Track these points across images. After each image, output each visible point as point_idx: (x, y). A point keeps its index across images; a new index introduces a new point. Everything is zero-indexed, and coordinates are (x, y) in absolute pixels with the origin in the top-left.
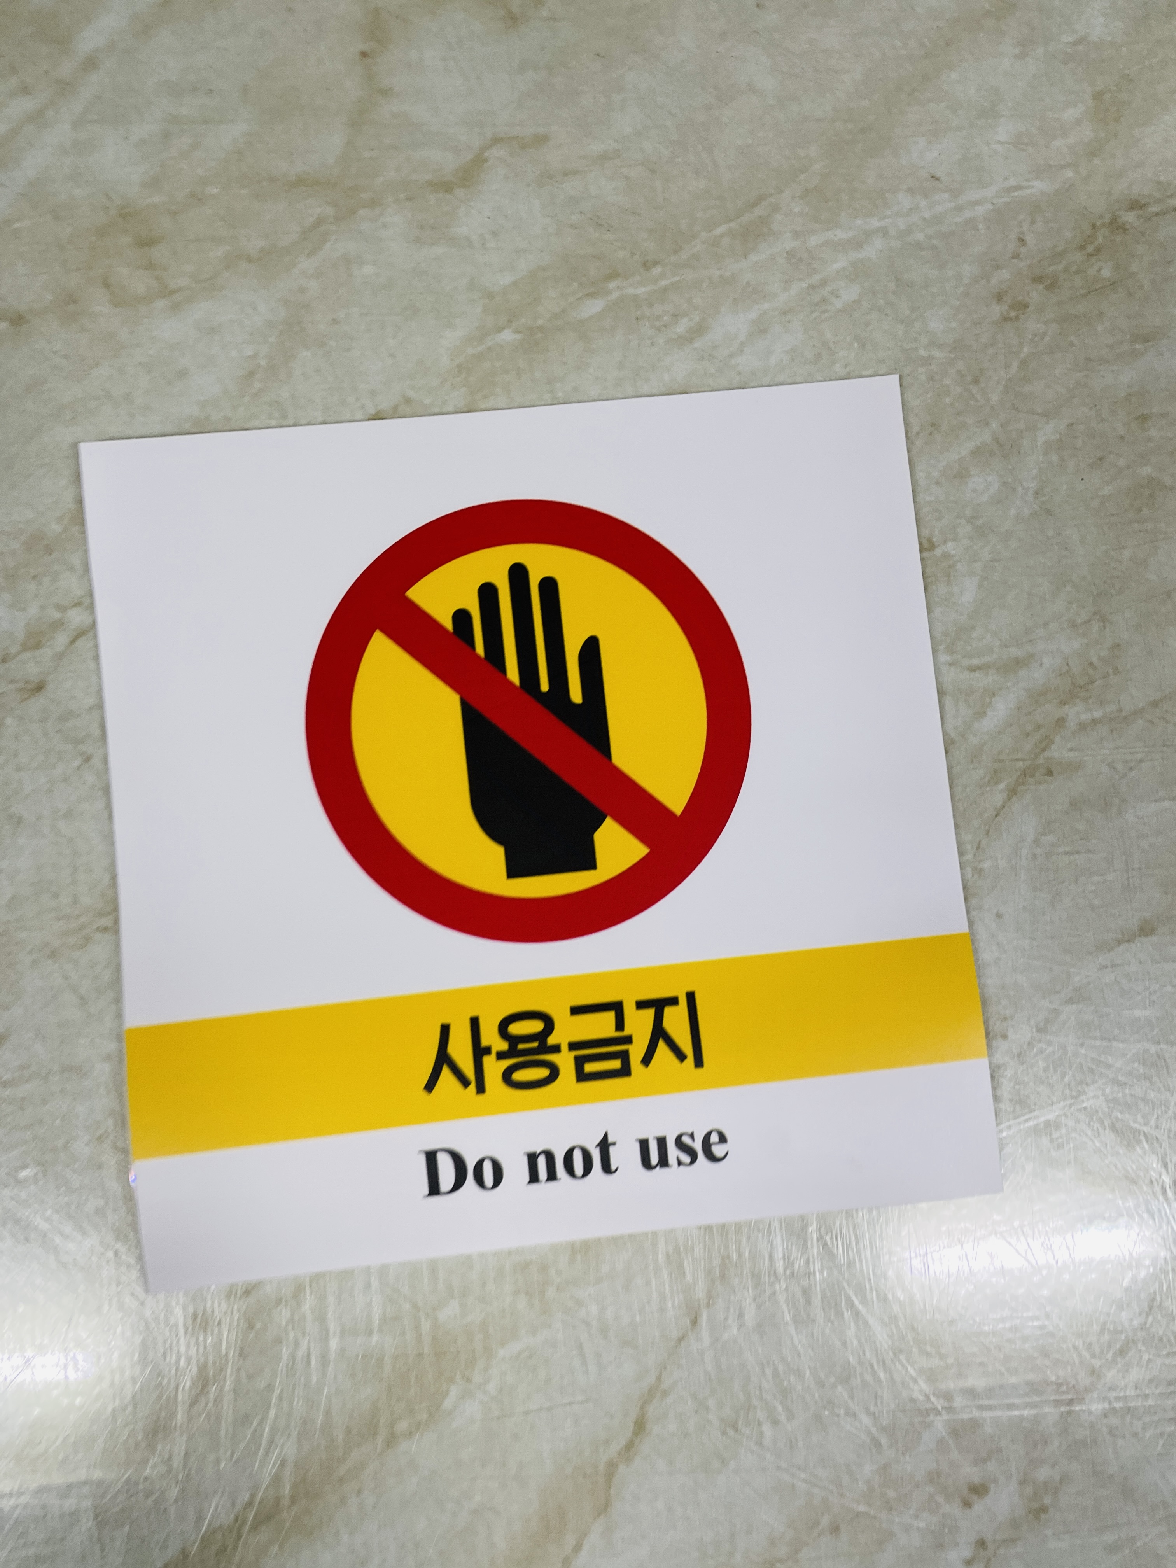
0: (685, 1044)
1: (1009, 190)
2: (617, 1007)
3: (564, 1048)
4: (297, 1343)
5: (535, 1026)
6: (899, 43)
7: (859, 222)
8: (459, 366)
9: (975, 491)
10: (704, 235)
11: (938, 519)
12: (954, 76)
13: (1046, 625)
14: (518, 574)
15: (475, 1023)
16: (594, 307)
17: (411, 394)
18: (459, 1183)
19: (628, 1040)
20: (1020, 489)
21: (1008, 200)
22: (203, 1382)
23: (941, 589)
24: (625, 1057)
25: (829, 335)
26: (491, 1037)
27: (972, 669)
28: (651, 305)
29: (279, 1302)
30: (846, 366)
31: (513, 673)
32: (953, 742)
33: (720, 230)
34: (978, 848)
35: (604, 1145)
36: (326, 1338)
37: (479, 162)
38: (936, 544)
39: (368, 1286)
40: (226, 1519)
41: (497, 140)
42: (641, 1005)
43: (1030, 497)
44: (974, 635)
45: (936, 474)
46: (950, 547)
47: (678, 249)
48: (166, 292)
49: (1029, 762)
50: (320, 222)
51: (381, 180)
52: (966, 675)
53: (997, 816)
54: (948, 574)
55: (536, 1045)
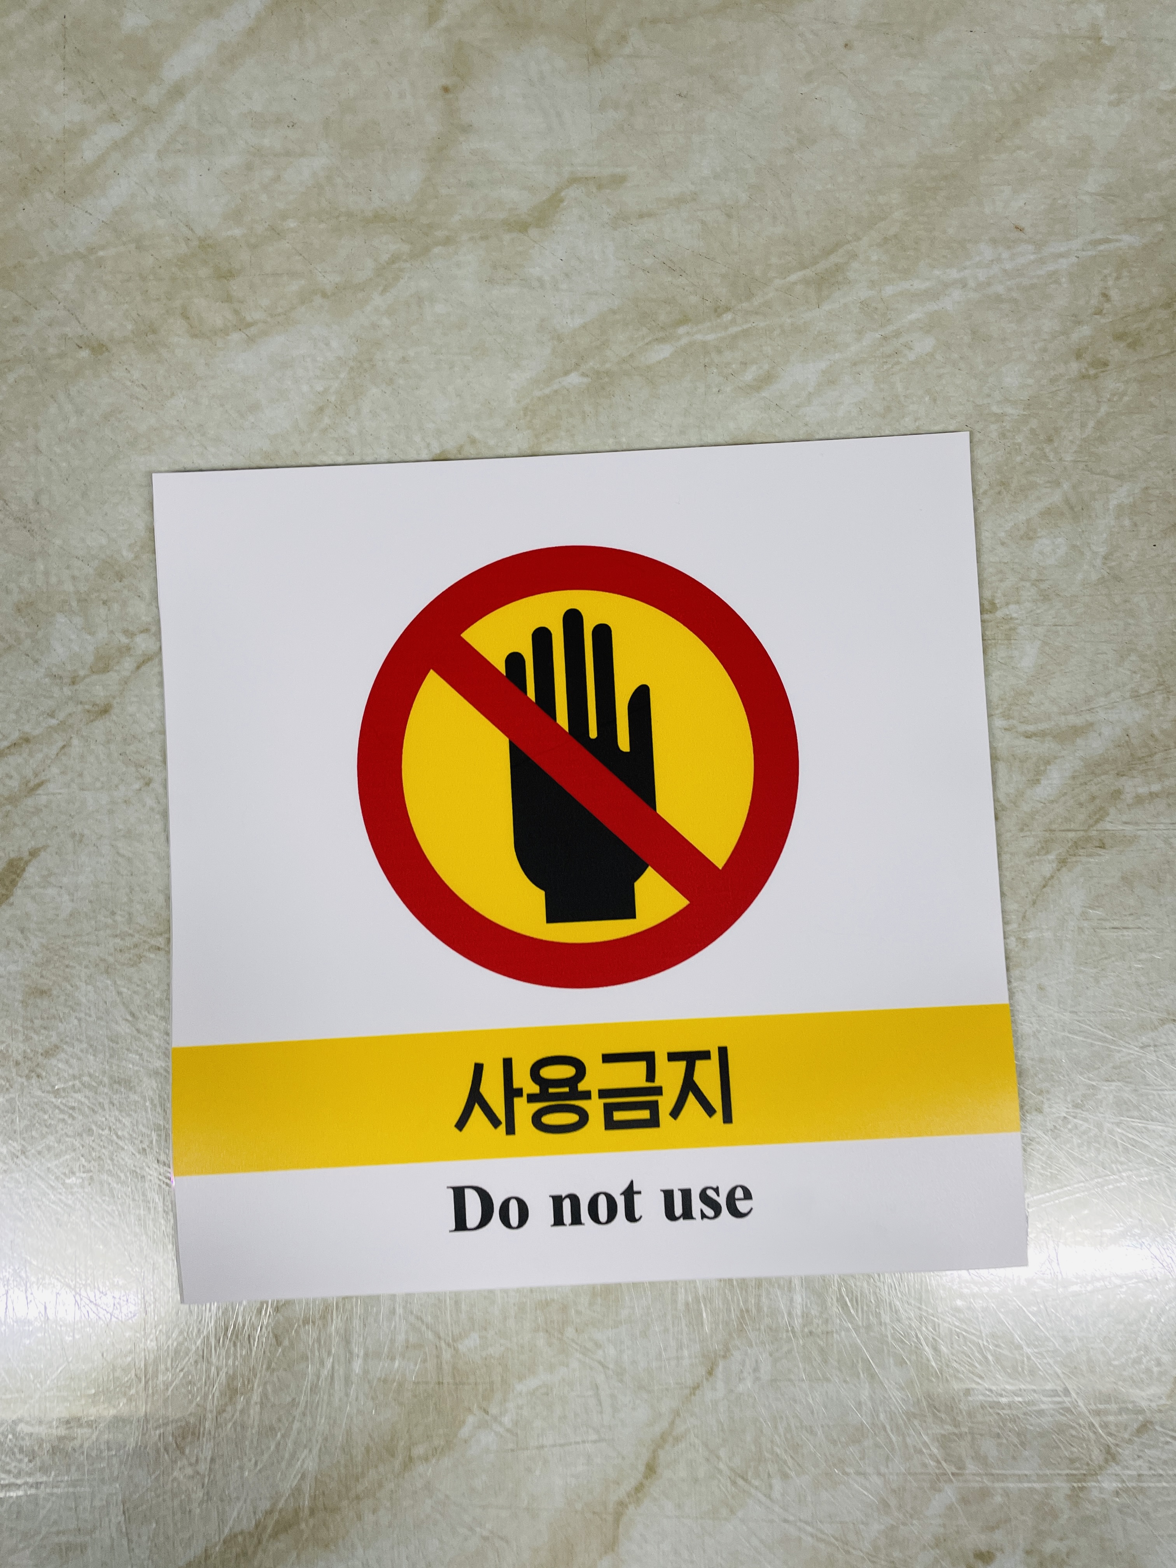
0: (715, 1099)
1: (1096, 243)
2: (648, 1058)
3: (595, 1095)
4: (322, 1363)
5: (567, 1072)
6: (989, 88)
7: (937, 272)
8: (526, 409)
9: (1041, 553)
10: (778, 282)
11: (1001, 581)
12: (1045, 123)
13: (1108, 694)
14: (573, 619)
15: (508, 1064)
16: (664, 351)
17: (477, 435)
18: (485, 1219)
19: (658, 1091)
20: (1088, 553)
21: (1094, 253)
22: (231, 1391)
23: (1001, 653)
24: (653, 1107)
25: (900, 387)
26: (523, 1080)
27: (1029, 736)
28: (719, 351)
29: (306, 1321)
30: (916, 420)
31: (562, 719)
32: (1004, 809)
33: (793, 277)
34: (1024, 917)
35: (630, 1193)
36: (350, 1361)
37: (555, 202)
38: (998, 606)
39: (393, 1312)
40: (248, 1525)
41: (574, 180)
42: (673, 1057)
43: (1098, 562)
44: (1033, 700)
45: (1003, 534)
46: (1013, 610)
47: (750, 296)
48: (242, 325)
49: (1082, 833)
50: (395, 259)
51: (457, 218)
52: (1021, 742)
53: (1044, 887)
54: (1008, 638)
55: (566, 1090)
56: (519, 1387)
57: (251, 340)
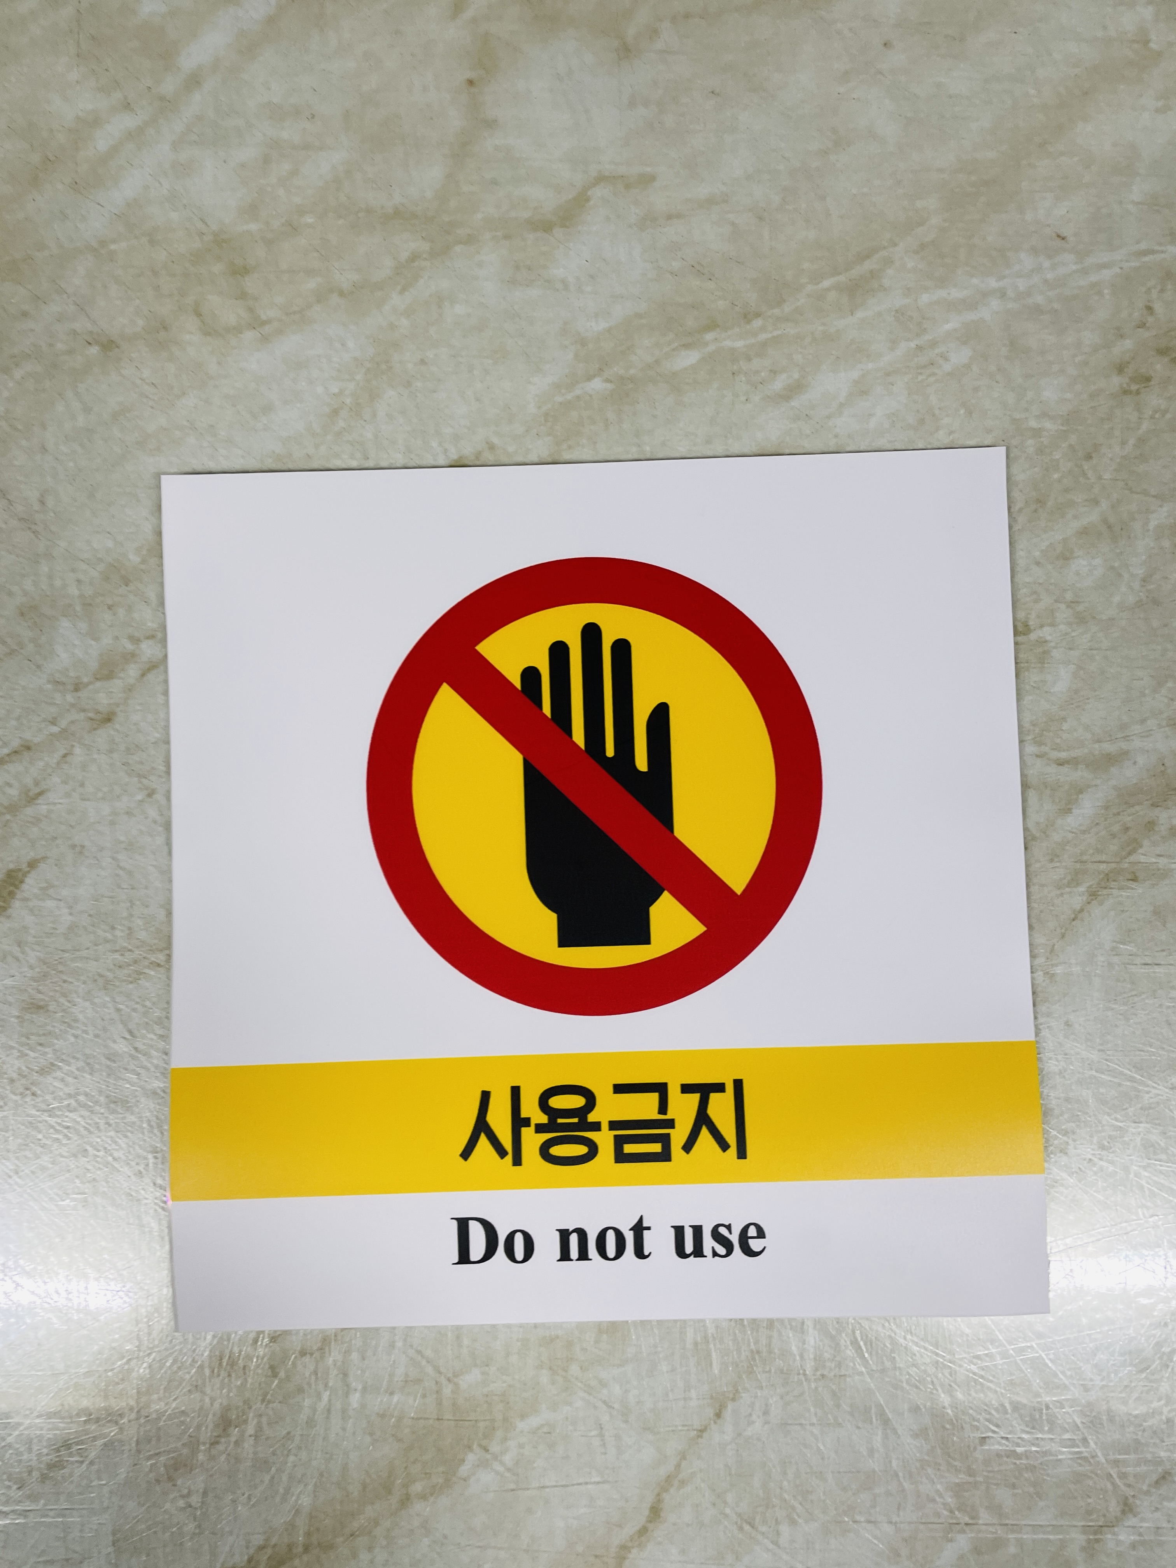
0: (730, 1134)
1: (1141, 254)
2: (661, 1089)
3: (605, 1126)
4: (319, 1396)
5: (576, 1102)
6: (1033, 92)
7: (975, 281)
8: (546, 415)
9: (1078, 574)
10: (810, 288)
11: (1036, 602)
12: (1089, 128)
13: (1143, 721)
14: (592, 634)
15: (516, 1092)
16: (690, 358)
17: (496, 441)
18: (490, 1252)
19: (670, 1124)
20: (1126, 576)
21: (1137, 264)
22: (225, 1423)
23: (1033, 677)
24: (665, 1140)
25: (934, 399)
26: (530, 1109)
27: (1061, 763)
28: (749, 359)
29: (303, 1353)
30: (951, 433)
31: (579, 736)
32: (1034, 838)
33: (826, 283)
34: (1052, 951)
35: (639, 1229)
36: (347, 1395)
37: (581, 200)
38: (1032, 628)
39: (392, 1345)
40: (240, 1559)
41: (601, 179)
42: (687, 1089)
43: (1136, 585)
44: (1065, 726)
45: (1037, 554)
46: (1046, 633)
47: (780, 302)
48: (256, 323)
49: (1113, 865)
50: (414, 257)
51: (479, 216)
52: (1052, 769)
53: (1074, 920)
54: (1042, 661)
55: (576, 1120)
56: (521, 1425)
57: (265, 339)
